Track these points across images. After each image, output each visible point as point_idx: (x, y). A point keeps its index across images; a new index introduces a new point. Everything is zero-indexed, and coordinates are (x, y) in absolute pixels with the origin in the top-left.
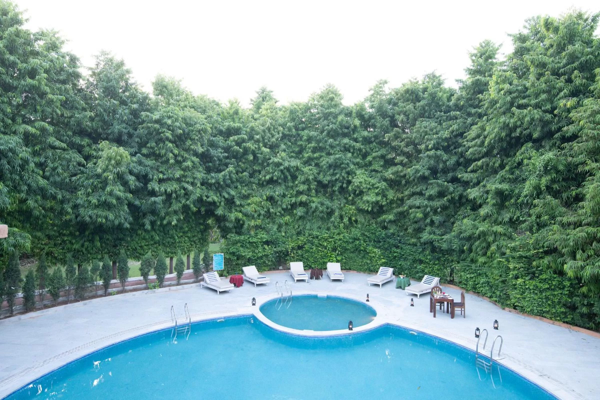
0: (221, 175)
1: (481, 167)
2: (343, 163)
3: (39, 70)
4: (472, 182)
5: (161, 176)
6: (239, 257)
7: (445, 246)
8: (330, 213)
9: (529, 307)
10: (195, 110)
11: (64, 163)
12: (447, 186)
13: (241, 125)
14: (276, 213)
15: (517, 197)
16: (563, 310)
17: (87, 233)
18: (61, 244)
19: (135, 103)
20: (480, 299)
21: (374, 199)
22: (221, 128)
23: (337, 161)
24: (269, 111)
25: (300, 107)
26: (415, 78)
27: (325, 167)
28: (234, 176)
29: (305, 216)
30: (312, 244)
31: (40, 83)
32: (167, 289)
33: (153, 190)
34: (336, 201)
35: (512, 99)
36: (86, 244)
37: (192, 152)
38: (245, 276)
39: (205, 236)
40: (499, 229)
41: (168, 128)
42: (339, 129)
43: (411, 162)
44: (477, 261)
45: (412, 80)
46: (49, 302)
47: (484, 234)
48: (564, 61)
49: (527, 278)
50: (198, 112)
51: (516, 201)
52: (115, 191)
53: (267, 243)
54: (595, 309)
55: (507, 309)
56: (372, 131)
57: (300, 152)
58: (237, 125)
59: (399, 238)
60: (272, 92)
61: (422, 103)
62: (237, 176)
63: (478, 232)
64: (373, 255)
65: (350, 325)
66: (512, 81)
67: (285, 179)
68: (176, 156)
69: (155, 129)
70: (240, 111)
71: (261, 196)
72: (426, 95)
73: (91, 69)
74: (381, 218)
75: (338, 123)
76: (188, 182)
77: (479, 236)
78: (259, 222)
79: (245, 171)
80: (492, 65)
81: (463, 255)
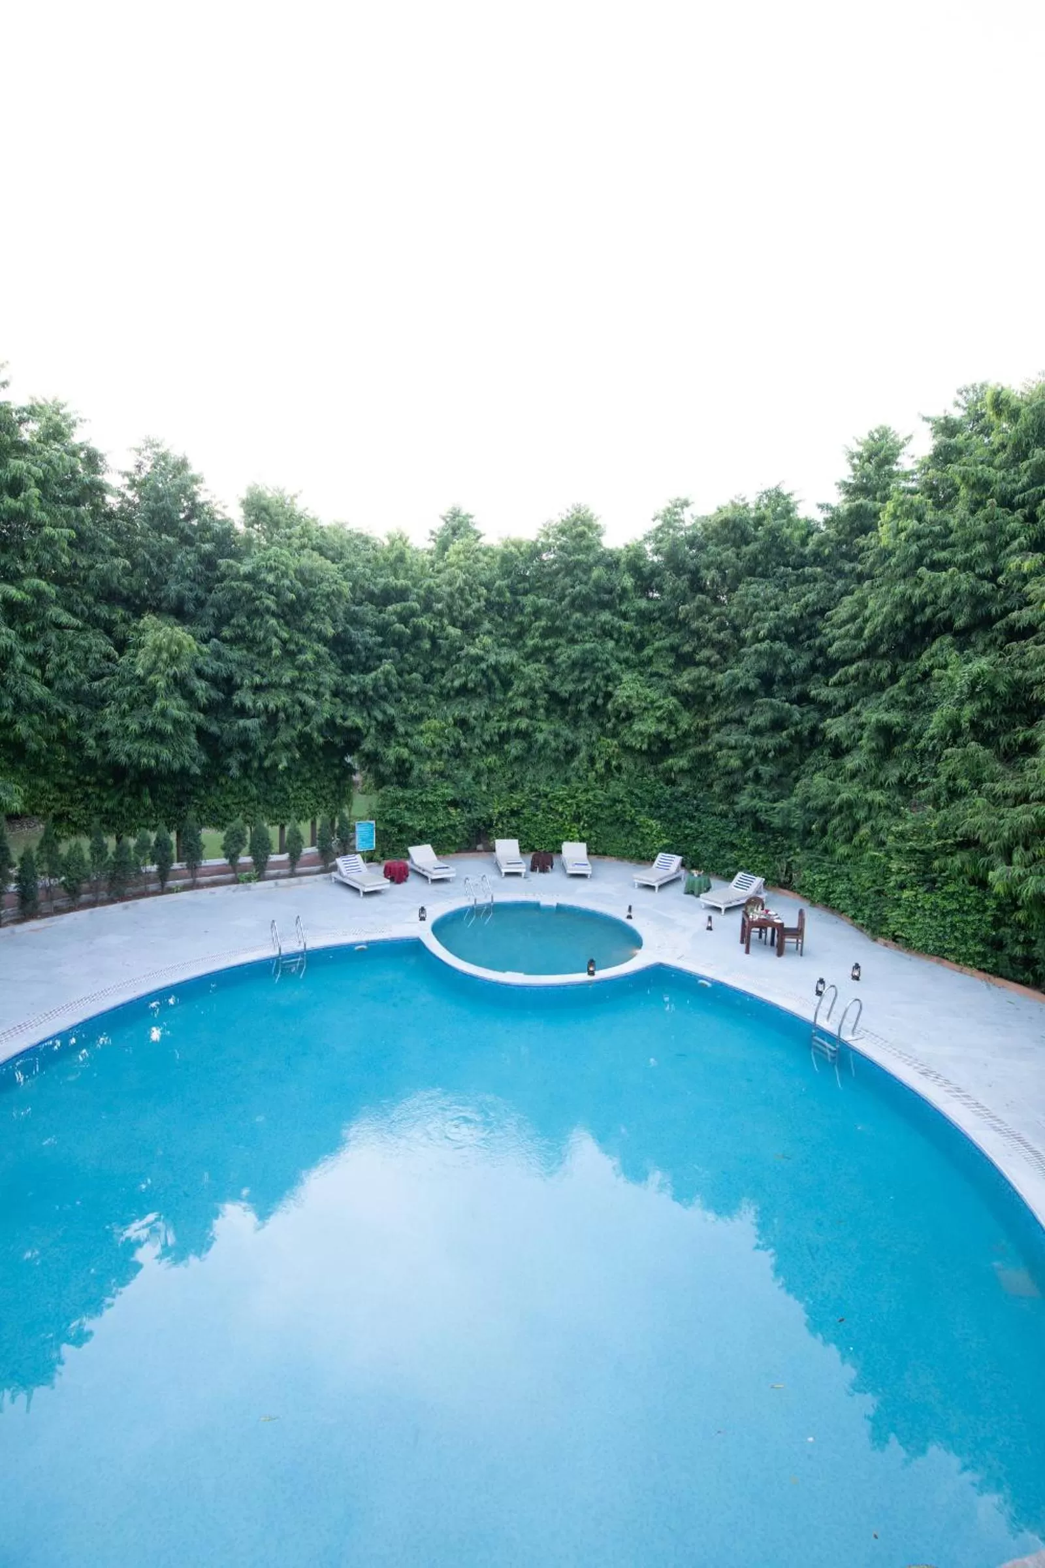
0: (369, 678)
1: (855, 677)
2: (597, 660)
3: (26, 481)
4: (835, 704)
5: (257, 679)
6: (402, 829)
7: (777, 821)
8: (572, 753)
9: (920, 940)
10: (321, 554)
11: (79, 655)
12: (789, 710)
13: (410, 583)
14: (471, 750)
15: (916, 739)
16: (980, 948)
17: (127, 782)
18: (82, 800)
19: (208, 541)
20: (833, 918)
21: (653, 729)
22: (372, 587)
23: (587, 655)
24: (462, 556)
25: (522, 549)
26: (742, 497)
27: (564, 666)
28: (394, 680)
29: (525, 755)
30: (537, 808)
31: (28, 506)
32: (271, 883)
33: (243, 705)
34: (582, 729)
35: (920, 549)
36: (128, 800)
37: (314, 635)
38: (412, 862)
39: (345, 786)
40: (877, 796)
41: (270, 589)
42: (592, 595)
43: (725, 660)
44: (834, 851)
45: (736, 501)
46: (64, 903)
47: (850, 805)
48: (1025, 479)
49: (921, 890)
50: (327, 558)
51: (914, 745)
52: (170, 709)
53: (454, 803)
54: (1037, 951)
55: (881, 940)
56: (656, 599)
57: (520, 635)
58: (401, 582)
59: (695, 802)
60: (471, 517)
61: (753, 547)
62: (400, 679)
63: (838, 801)
64: (647, 830)
65: (591, 966)
66: (924, 514)
67: (490, 687)
68: (284, 642)
69: (244, 592)
70: (408, 554)
71: (445, 718)
72: (761, 532)
73: (127, 474)
74: (665, 764)
75: (591, 582)
76: (307, 692)
77: (841, 808)
78: (439, 765)
79: (416, 670)
80: (890, 477)
81: (809, 840)
